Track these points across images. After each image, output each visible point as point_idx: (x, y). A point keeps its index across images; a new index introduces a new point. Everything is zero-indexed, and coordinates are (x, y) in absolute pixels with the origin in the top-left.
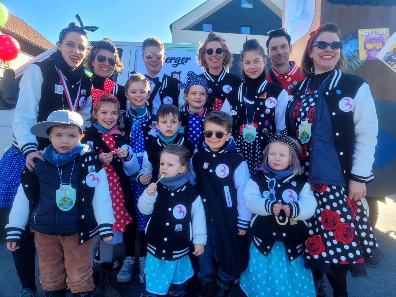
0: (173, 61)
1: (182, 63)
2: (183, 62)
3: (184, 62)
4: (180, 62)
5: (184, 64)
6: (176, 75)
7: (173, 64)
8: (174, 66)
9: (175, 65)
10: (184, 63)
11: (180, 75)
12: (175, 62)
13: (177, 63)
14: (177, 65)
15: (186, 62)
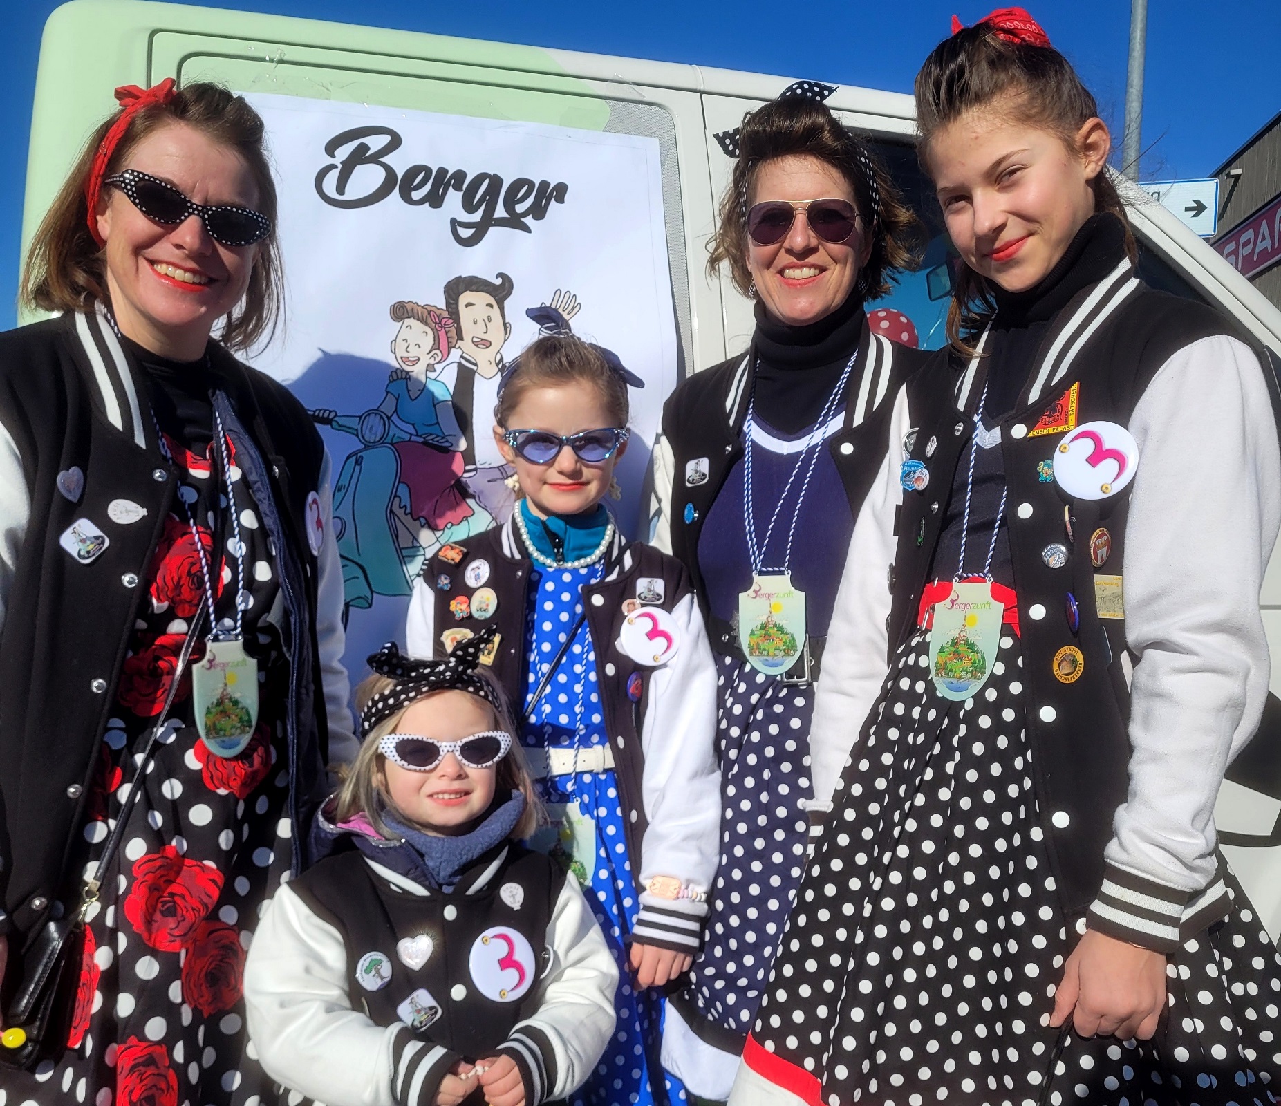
0: (454, 199)
1: (515, 222)
2: (520, 208)
3: (525, 214)
4: (500, 212)
5: (527, 229)
6: (480, 299)
7: (454, 223)
8: (465, 233)
9: (472, 231)
10: (529, 220)
11: (506, 303)
12: (469, 206)
13: (477, 217)
14: (480, 230)
15: (538, 211)
